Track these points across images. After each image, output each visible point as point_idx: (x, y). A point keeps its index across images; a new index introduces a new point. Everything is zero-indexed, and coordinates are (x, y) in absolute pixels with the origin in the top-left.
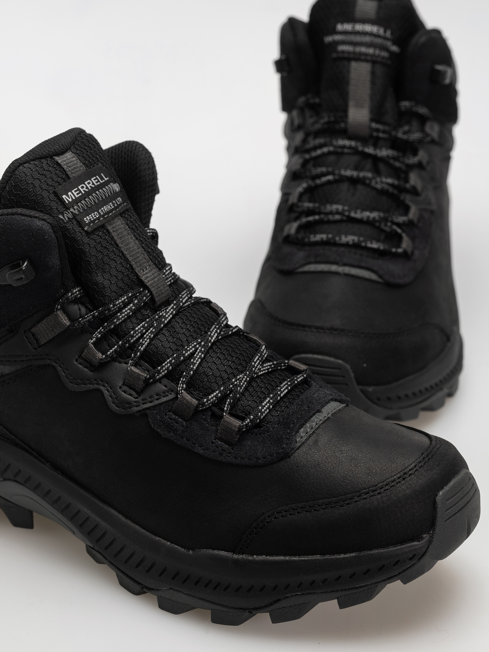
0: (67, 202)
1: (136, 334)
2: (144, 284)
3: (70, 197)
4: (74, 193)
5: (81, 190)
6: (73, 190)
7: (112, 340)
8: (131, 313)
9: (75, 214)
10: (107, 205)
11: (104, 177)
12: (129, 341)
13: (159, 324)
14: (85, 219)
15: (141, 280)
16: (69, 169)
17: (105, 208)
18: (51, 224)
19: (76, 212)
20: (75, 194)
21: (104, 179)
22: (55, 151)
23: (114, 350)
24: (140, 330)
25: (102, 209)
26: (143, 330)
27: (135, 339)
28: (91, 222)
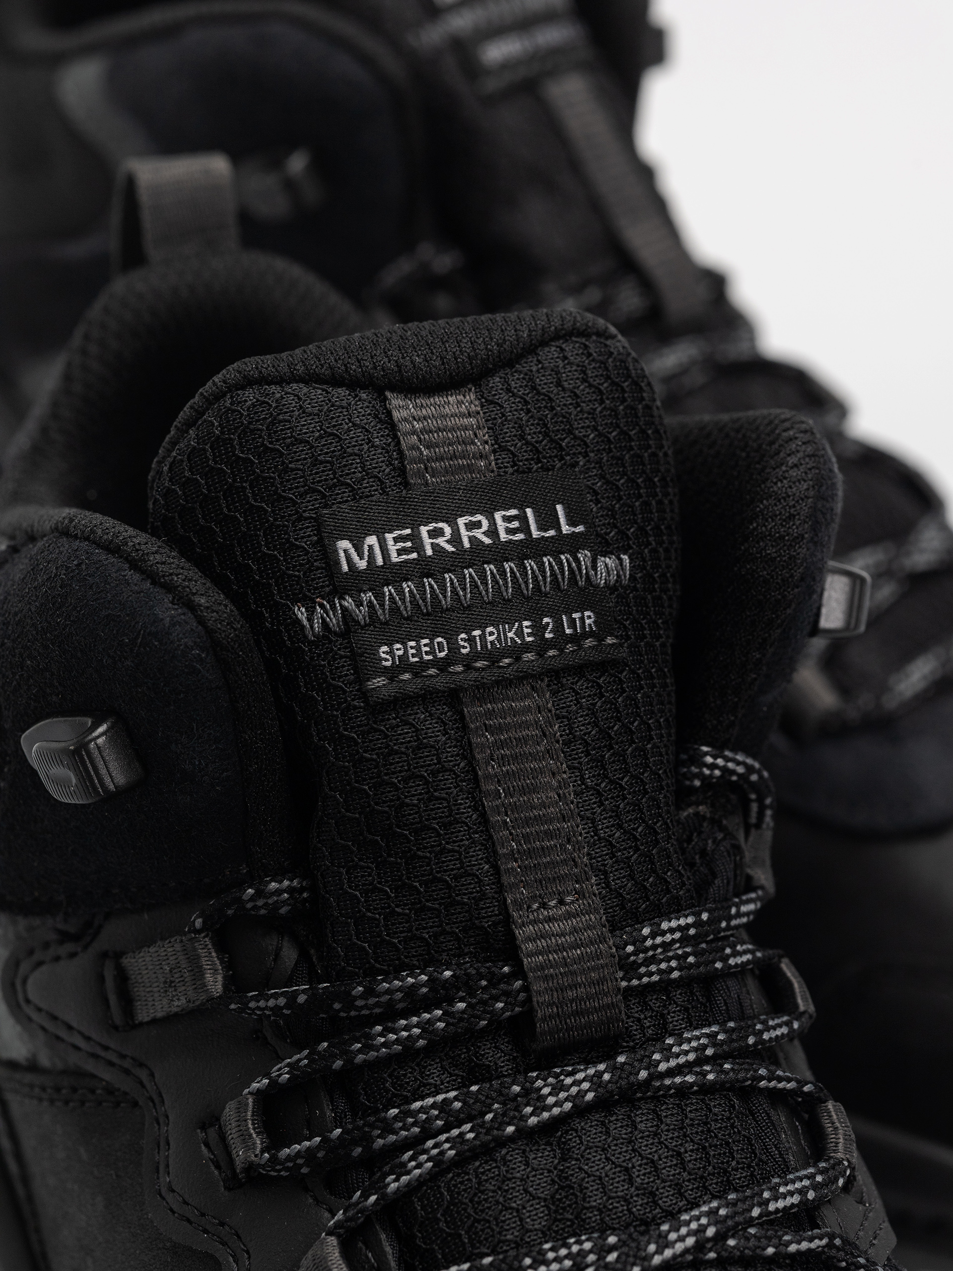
0: (345, 568)
1: (404, 1125)
2: (518, 955)
3: (366, 553)
4: (390, 542)
5: (427, 541)
6: (390, 532)
7: (323, 1113)
8: (421, 1042)
9: (354, 620)
10: (503, 624)
11: (562, 520)
12: (367, 1140)
13: (500, 1122)
14: (385, 648)
15: (513, 937)
16: (421, 453)
17: (491, 634)
18: (209, 632)
19: (361, 613)
20: (393, 548)
21: (558, 528)
22: (400, 371)
23: (304, 1149)
24: (424, 1116)
25: (477, 633)
26: (437, 1117)
27: (392, 1138)
28: (403, 664)
